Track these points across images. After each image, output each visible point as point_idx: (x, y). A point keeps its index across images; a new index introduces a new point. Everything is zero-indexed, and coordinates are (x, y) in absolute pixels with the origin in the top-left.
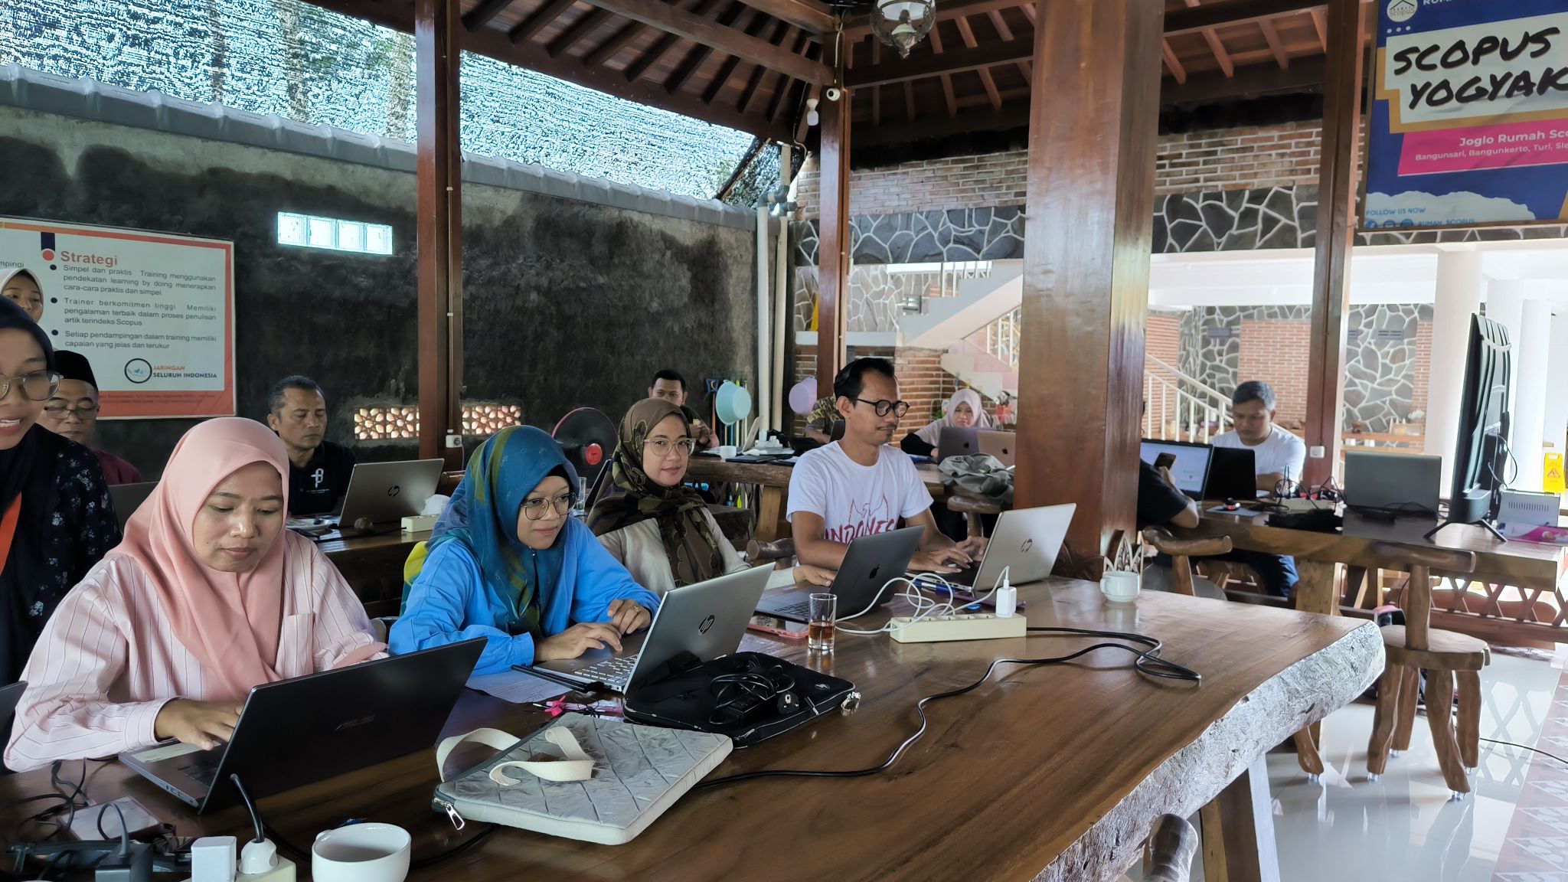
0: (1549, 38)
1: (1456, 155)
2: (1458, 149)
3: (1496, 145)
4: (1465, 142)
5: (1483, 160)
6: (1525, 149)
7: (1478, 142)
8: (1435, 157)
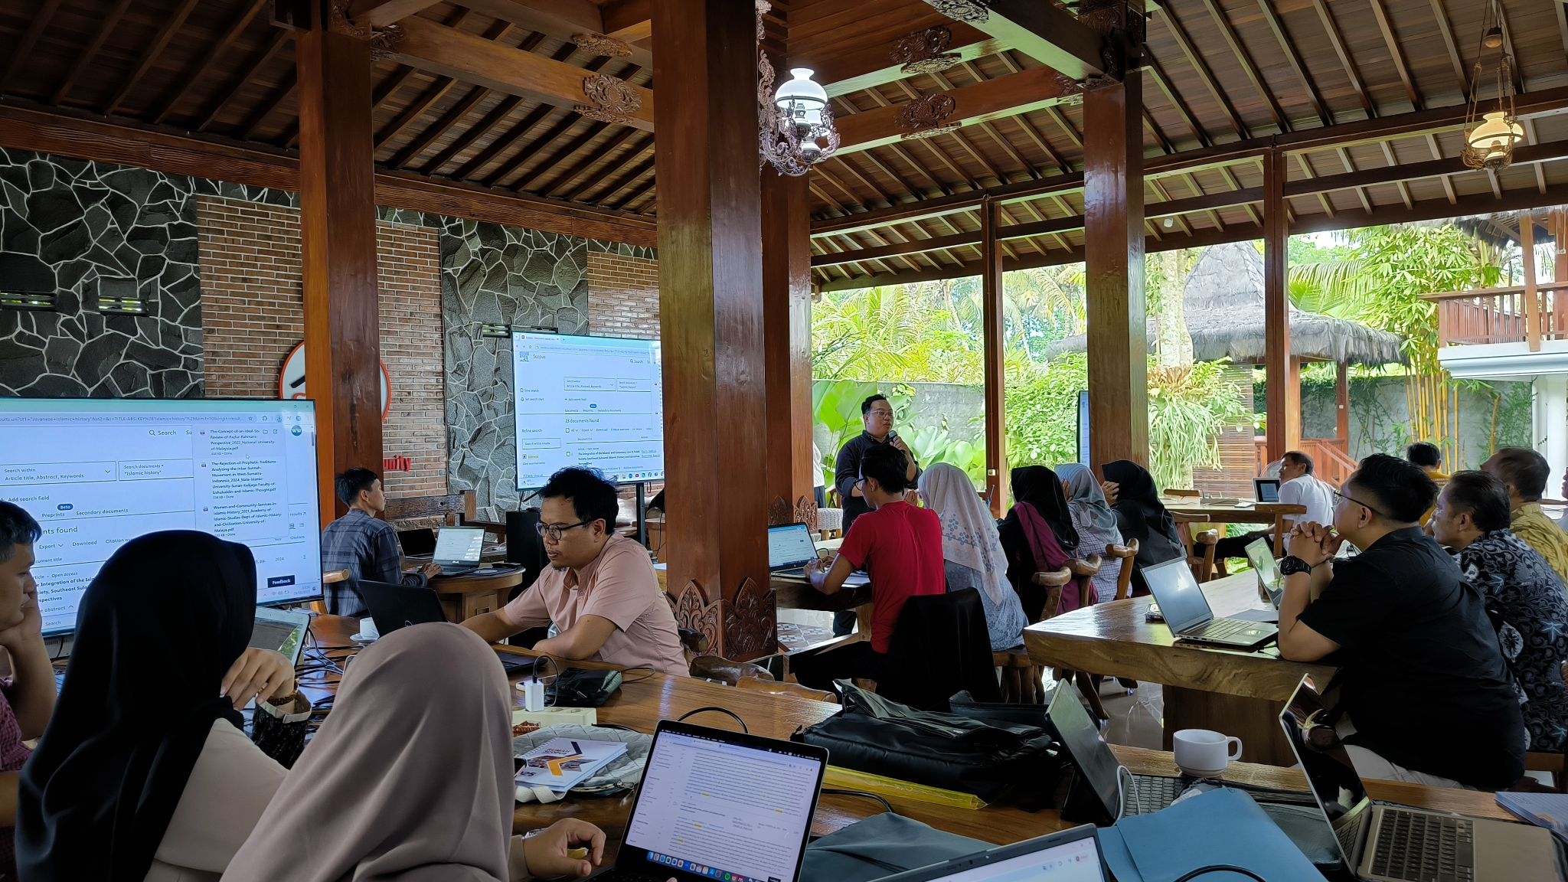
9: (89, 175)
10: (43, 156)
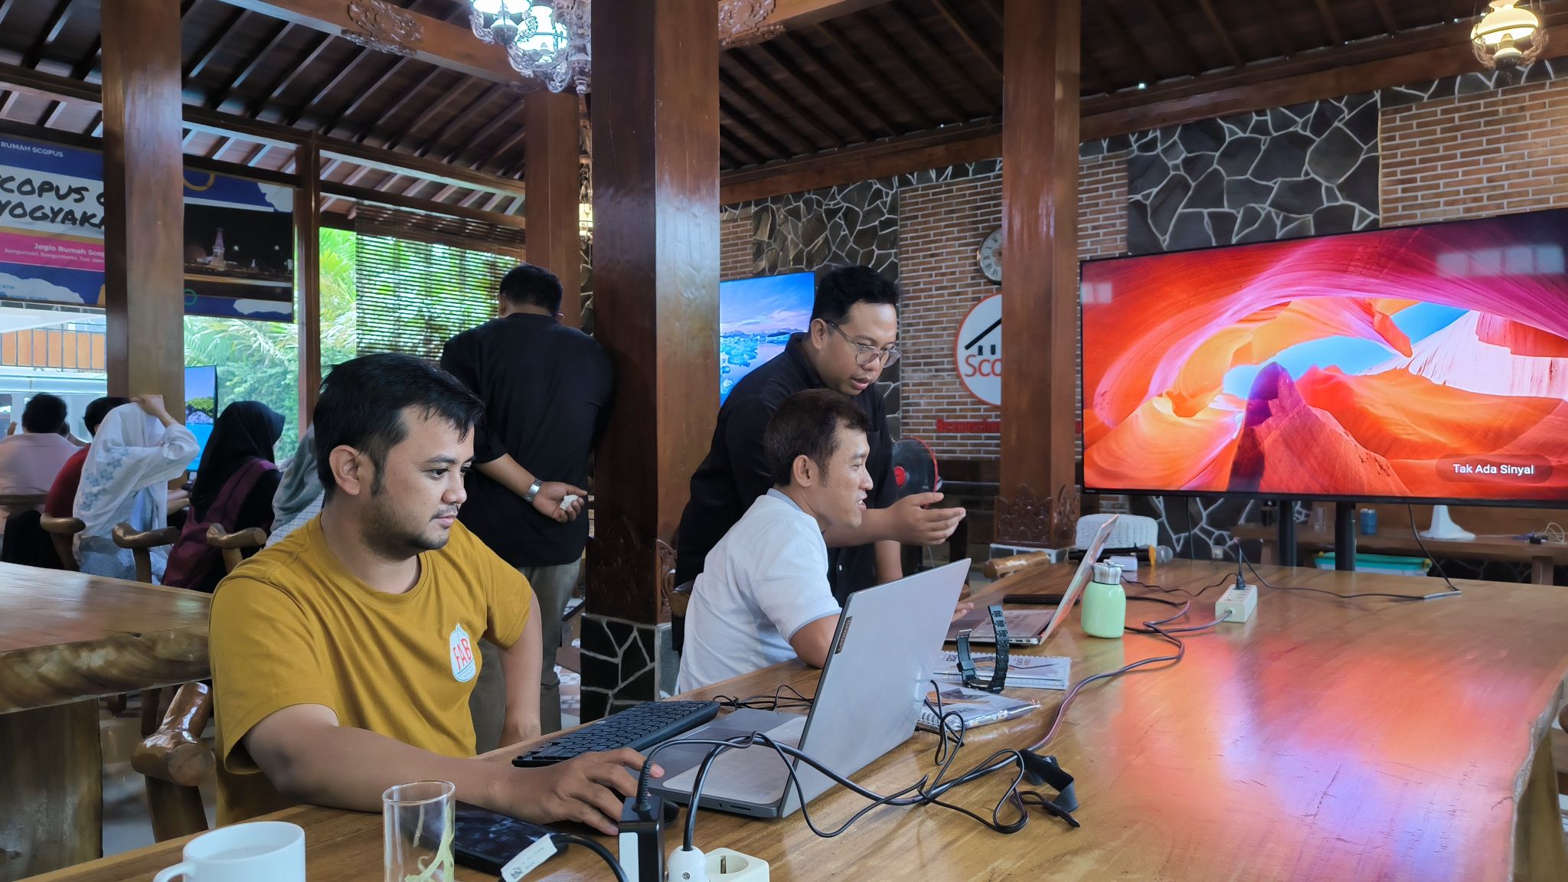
0: (83, 192)
1: (33, 254)
2: (34, 251)
3: (57, 252)
4: (37, 246)
5: (50, 261)
6: (75, 258)
7: (47, 248)
8: (18, 252)
9: (833, 198)
10: (809, 194)
